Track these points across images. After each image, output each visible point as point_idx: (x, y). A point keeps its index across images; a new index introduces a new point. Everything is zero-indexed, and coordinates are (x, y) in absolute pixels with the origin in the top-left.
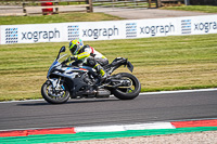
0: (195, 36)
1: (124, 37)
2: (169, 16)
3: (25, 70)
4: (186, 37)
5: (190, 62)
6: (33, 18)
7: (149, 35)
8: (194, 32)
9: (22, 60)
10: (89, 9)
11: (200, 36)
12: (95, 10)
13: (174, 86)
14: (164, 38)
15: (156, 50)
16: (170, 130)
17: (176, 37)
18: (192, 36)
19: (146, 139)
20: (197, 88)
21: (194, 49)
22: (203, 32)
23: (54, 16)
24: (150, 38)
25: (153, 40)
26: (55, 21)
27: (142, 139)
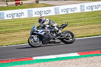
0: (87, 12)
1: (54, 14)
2: (74, 3)
3: (9, 32)
4: (82, 13)
5: (85, 24)
6: (11, 7)
7: (66, 13)
8: (86, 10)
9: (7, 27)
10: (37, 2)
11: (89, 12)
12: (40, 2)
13: (78, 36)
14: (72, 14)
15: (69, 20)
16: (77, 57)
17: (78, 13)
18: (85, 13)
19: (67, 61)
20: (89, 36)
21: (87, 18)
22: (90, 10)
23: (21, 6)
24: (66, 14)
25: (67, 15)
26: (21, 8)
27: (64, 61)
